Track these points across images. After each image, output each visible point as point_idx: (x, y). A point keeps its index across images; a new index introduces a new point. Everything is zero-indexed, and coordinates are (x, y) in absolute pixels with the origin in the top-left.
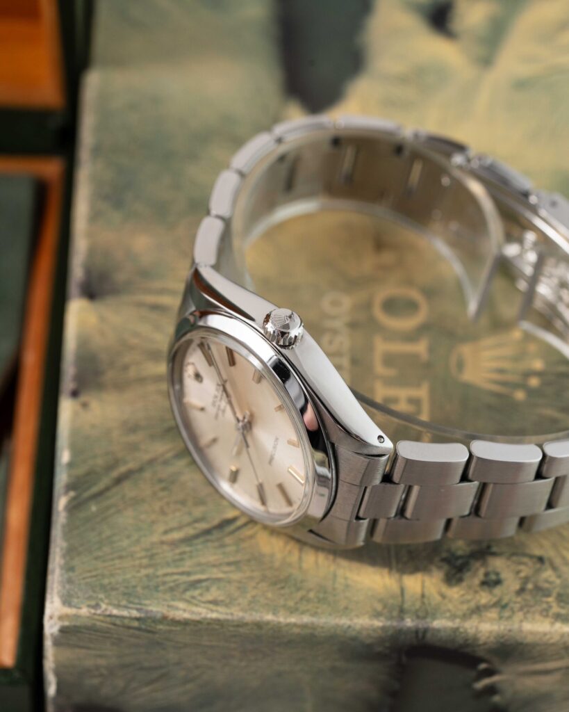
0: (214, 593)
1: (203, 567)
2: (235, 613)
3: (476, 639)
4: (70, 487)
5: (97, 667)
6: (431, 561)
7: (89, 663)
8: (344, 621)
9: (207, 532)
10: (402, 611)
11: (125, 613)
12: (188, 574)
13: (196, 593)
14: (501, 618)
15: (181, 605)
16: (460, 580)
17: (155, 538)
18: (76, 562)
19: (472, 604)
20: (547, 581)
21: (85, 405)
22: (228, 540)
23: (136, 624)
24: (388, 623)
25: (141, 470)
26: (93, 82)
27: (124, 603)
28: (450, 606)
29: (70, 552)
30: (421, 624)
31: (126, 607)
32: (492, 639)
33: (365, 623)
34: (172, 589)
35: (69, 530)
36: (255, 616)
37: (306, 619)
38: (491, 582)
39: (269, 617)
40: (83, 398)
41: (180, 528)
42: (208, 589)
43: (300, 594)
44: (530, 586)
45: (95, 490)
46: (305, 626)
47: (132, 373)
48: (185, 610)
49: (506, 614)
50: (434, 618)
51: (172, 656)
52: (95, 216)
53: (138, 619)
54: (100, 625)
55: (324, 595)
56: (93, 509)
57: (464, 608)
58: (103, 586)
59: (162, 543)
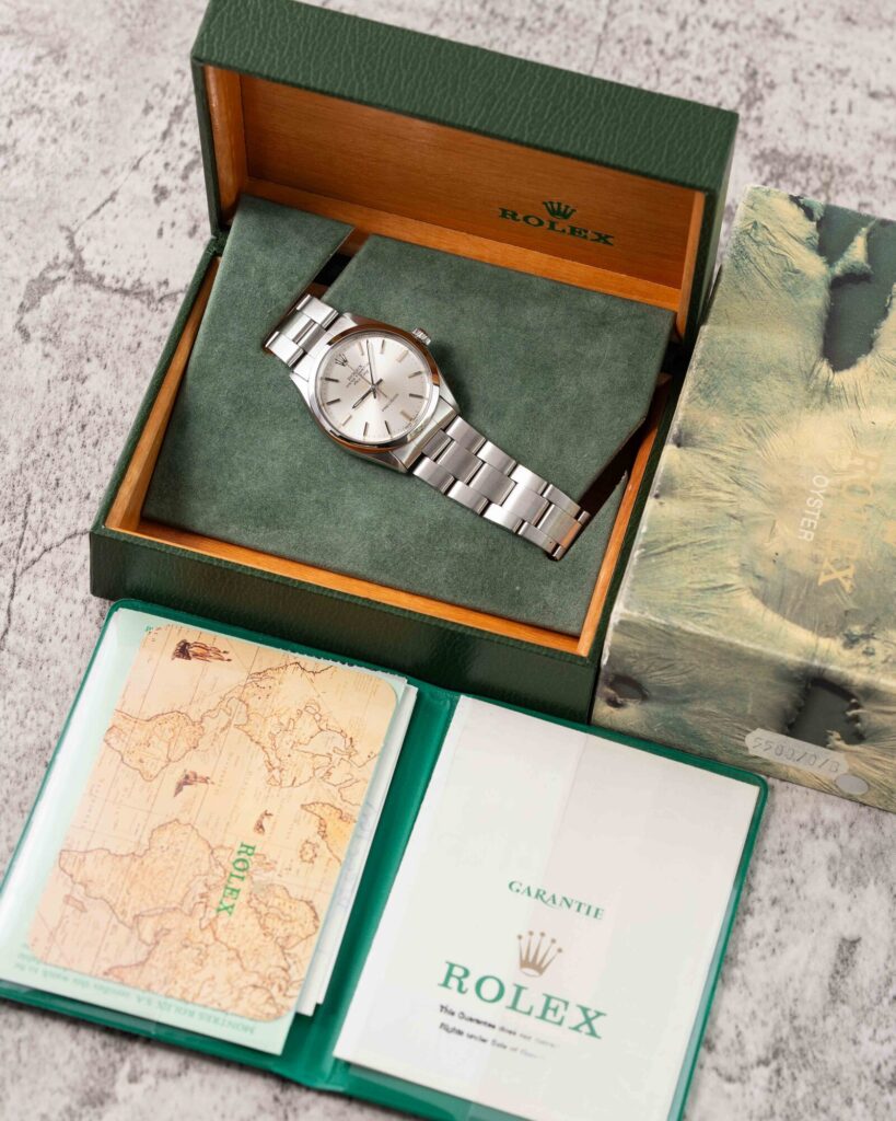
0: (710, 621)
1: (707, 606)
2: (719, 635)
3: (852, 681)
4: (642, 546)
5: (635, 651)
6: (838, 634)
7: (630, 647)
8: (780, 654)
9: (715, 588)
10: (814, 656)
11: (657, 620)
12: (698, 608)
13: (701, 619)
14: (869, 672)
15: (691, 624)
16: (851, 648)
17: (685, 584)
18: (637, 587)
19: (855, 662)
22: (725, 595)
23: (662, 628)
24: (805, 661)
25: (685, 546)
27: (659, 614)
28: (842, 660)
29: (635, 581)
30: (823, 666)
31: (659, 617)
32: (861, 684)
33: (792, 657)
34: (687, 614)
35: (638, 568)
36: (728, 639)
37: (759, 647)
38: (869, 653)
39: (738, 641)
40: (661, 500)
41: (699, 583)
42: (707, 619)
44: (891, 660)
45: (656, 551)
46: (756, 651)
47: (692, 493)
48: (692, 626)
49: (873, 671)
50: (831, 663)
51: (678, 654)
52: (689, 402)
53: (664, 625)
54: (643, 624)
55: (772, 637)
56: (653, 560)
57: (850, 663)
58: (648, 603)
59: (687, 588)
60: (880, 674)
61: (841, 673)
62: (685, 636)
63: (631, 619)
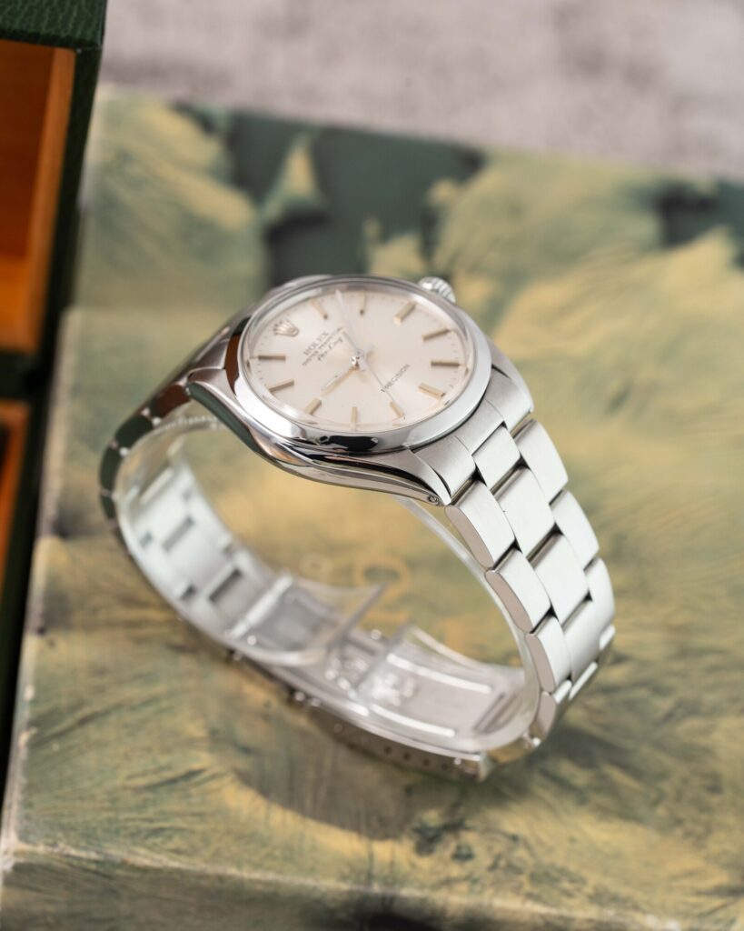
0: (177, 842)
1: (165, 815)
2: (197, 865)
3: (444, 911)
4: (33, 723)
5: (45, 914)
6: (402, 830)
7: (36, 909)
8: (309, 882)
9: (173, 781)
10: (370, 877)
11: (83, 854)
12: (151, 821)
13: (158, 840)
14: (471, 891)
15: (142, 851)
16: (431, 851)
17: (119, 782)
18: (35, 799)
19: (443, 876)
20: (520, 859)
21: (52, 644)
22: (194, 791)
23: (93, 867)
24: (355, 887)
25: (106, 713)
26: (75, 323)
27: (83, 843)
28: (420, 875)
29: (30, 789)
30: (390, 892)
31: (84, 848)
33: (331, 886)
34: (133, 835)
35: (30, 766)
36: (212, 869)
37: (270, 876)
38: (463, 856)
39: (232, 871)
40: (51, 635)
41: (144, 774)
42: (170, 838)
43: (265, 851)
44: (502, 863)
45: (57, 729)
46: (268, 884)
47: (102, 616)
48: (146, 857)
49: (477, 888)
50: (403, 885)
51: (124, 907)
52: (70, 456)
53: (96, 862)
54: (55, 864)
55: (291, 854)
56: (56, 747)
57: (434, 879)
58: (62, 827)
59: (125, 788)
60: (490, 891)
61: (424, 900)
62: (137, 875)
63: (34, 861)
